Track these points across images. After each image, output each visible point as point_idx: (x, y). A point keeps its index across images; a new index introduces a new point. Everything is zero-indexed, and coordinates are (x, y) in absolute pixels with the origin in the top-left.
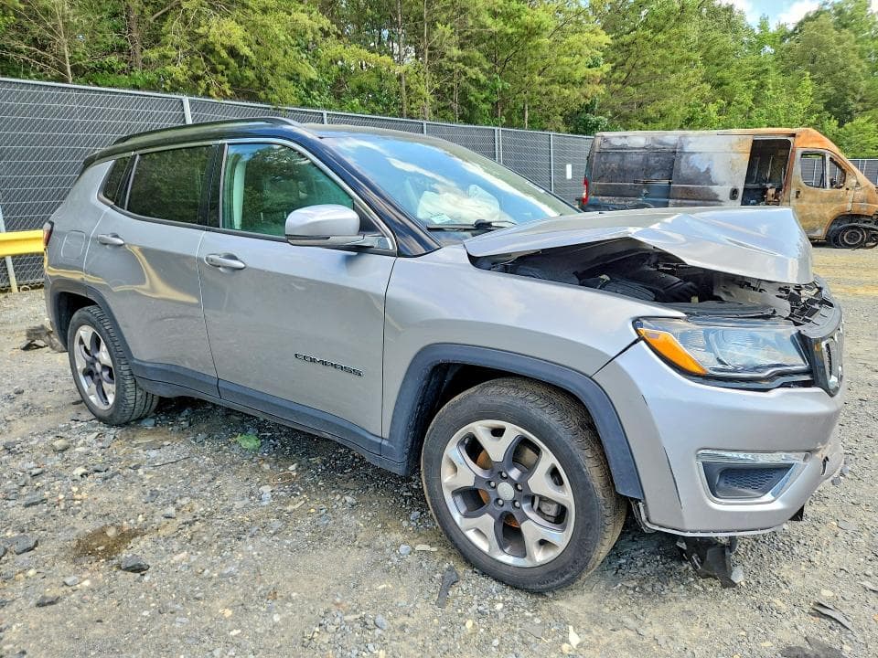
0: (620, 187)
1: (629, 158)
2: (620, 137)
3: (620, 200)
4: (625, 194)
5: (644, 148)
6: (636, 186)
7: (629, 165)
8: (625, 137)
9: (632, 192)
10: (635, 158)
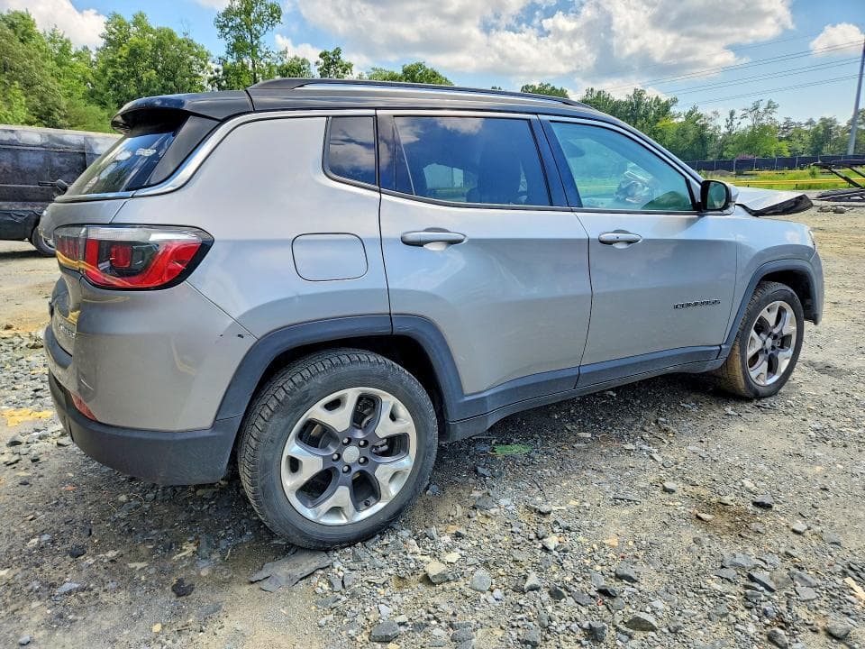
0: (20, 190)
1: (24, 157)
2: (6, 131)
3: (24, 206)
4: (29, 197)
5: (41, 146)
6: (43, 189)
7: (27, 165)
8: (12, 131)
9: (38, 196)
10: (33, 157)
